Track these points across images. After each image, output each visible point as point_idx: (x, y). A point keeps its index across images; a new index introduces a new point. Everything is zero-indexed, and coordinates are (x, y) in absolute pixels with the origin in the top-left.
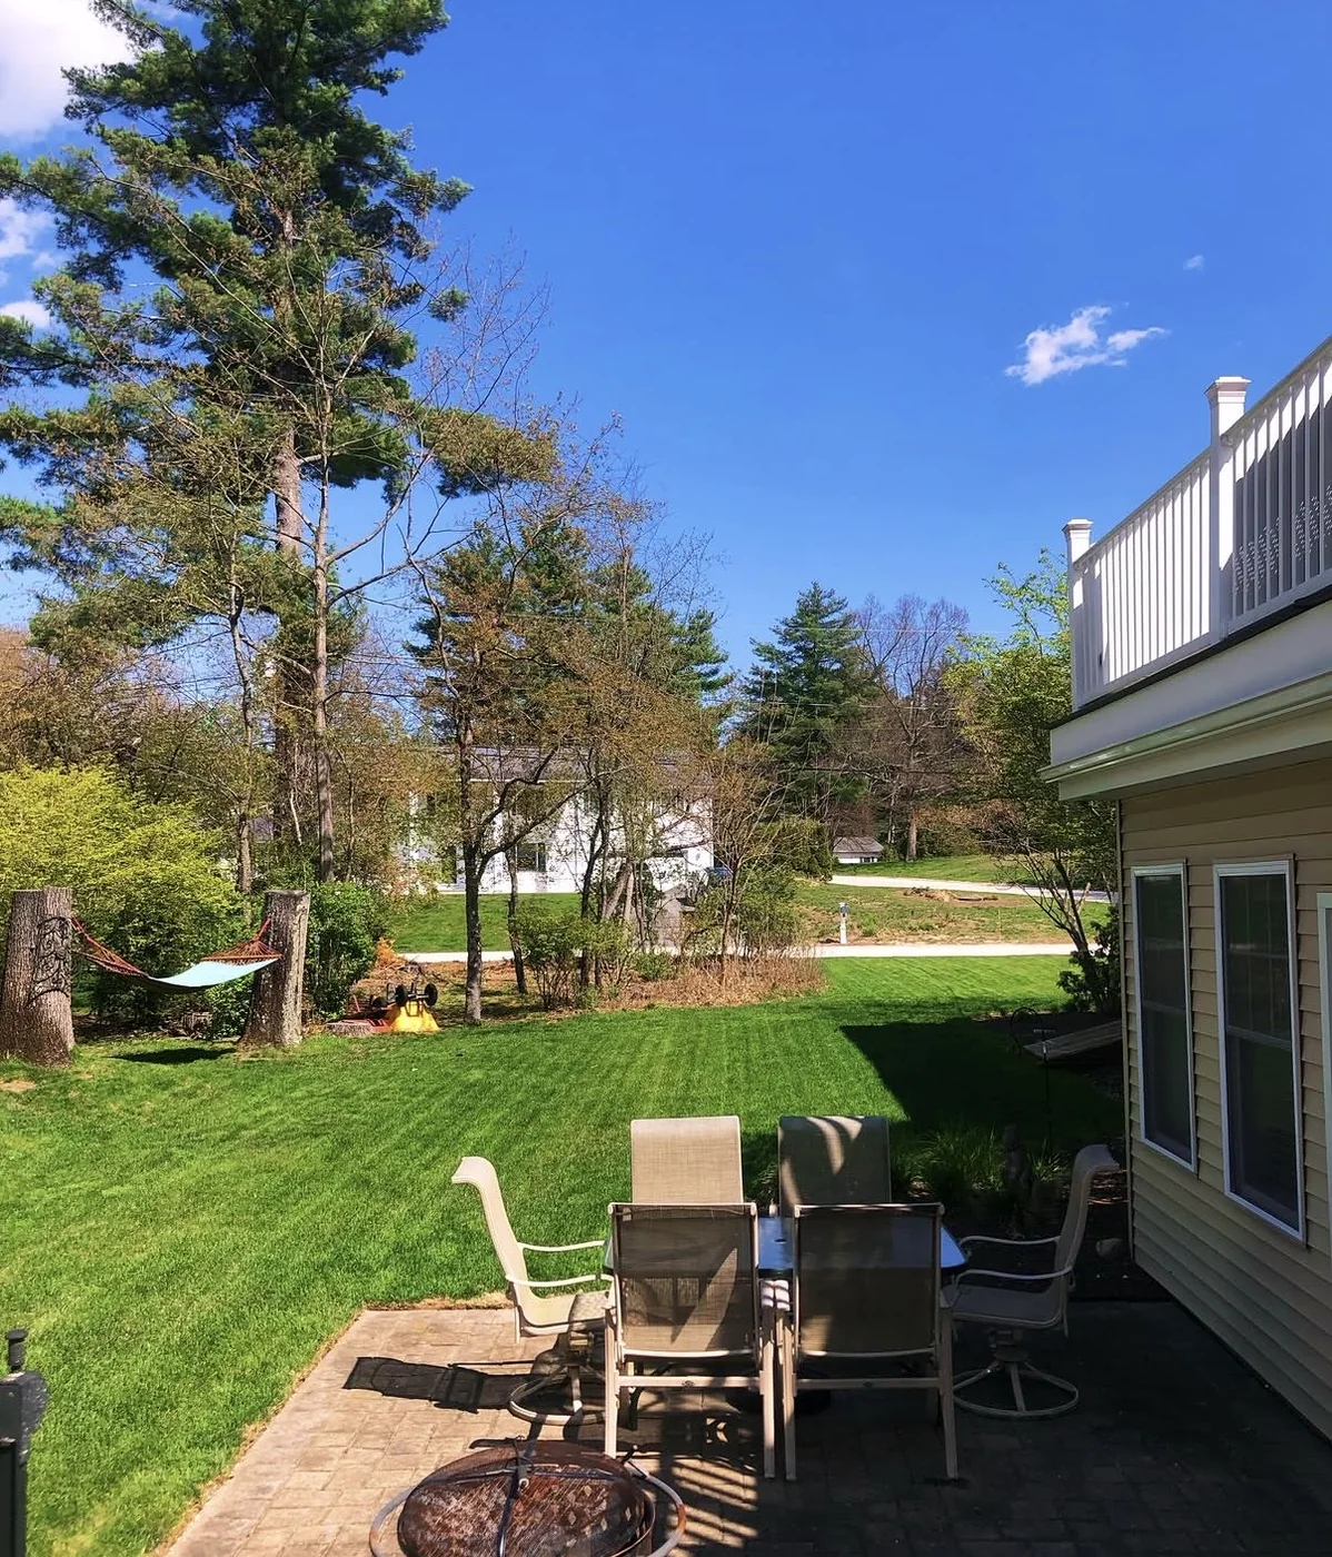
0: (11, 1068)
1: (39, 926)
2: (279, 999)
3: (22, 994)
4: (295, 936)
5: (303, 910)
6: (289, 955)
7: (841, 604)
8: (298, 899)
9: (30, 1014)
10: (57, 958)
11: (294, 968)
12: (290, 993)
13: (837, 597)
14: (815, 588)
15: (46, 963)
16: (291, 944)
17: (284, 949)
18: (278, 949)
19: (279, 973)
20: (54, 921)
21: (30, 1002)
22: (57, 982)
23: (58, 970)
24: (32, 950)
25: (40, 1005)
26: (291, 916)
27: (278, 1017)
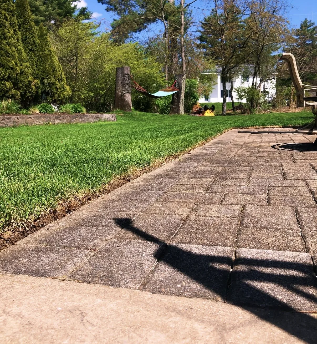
0: (119, 112)
1: (123, 76)
2: (179, 102)
3: (120, 94)
4: (182, 85)
5: (184, 79)
6: (181, 90)
7: (313, 24)
8: (183, 75)
9: (122, 99)
10: (128, 85)
11: (182, 94)
12: (181, 100)
13: (312, 22)
14: (306, 20)
15: (125, 86)
16: (181, 87)
17: (180, 89)
18: (178, 89)
19: (178, 95)
20: (126, 75)
21: (122, 96)
22: (128, 91)
23: (128, 88)
24: (122, 82)
25: (124, 96)
26: (181, 80)
27: (178, 107)
